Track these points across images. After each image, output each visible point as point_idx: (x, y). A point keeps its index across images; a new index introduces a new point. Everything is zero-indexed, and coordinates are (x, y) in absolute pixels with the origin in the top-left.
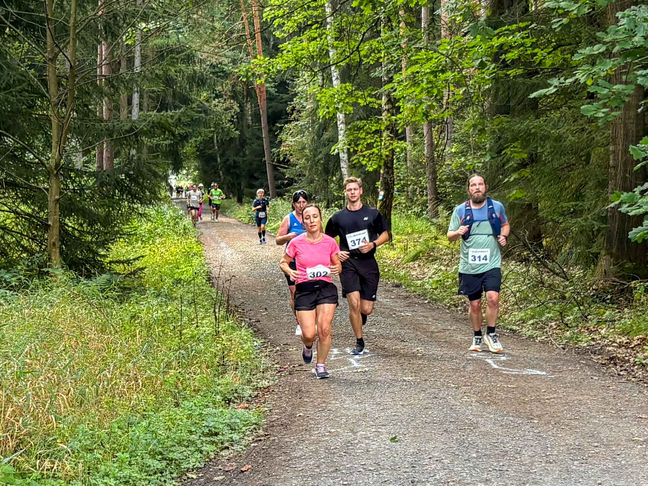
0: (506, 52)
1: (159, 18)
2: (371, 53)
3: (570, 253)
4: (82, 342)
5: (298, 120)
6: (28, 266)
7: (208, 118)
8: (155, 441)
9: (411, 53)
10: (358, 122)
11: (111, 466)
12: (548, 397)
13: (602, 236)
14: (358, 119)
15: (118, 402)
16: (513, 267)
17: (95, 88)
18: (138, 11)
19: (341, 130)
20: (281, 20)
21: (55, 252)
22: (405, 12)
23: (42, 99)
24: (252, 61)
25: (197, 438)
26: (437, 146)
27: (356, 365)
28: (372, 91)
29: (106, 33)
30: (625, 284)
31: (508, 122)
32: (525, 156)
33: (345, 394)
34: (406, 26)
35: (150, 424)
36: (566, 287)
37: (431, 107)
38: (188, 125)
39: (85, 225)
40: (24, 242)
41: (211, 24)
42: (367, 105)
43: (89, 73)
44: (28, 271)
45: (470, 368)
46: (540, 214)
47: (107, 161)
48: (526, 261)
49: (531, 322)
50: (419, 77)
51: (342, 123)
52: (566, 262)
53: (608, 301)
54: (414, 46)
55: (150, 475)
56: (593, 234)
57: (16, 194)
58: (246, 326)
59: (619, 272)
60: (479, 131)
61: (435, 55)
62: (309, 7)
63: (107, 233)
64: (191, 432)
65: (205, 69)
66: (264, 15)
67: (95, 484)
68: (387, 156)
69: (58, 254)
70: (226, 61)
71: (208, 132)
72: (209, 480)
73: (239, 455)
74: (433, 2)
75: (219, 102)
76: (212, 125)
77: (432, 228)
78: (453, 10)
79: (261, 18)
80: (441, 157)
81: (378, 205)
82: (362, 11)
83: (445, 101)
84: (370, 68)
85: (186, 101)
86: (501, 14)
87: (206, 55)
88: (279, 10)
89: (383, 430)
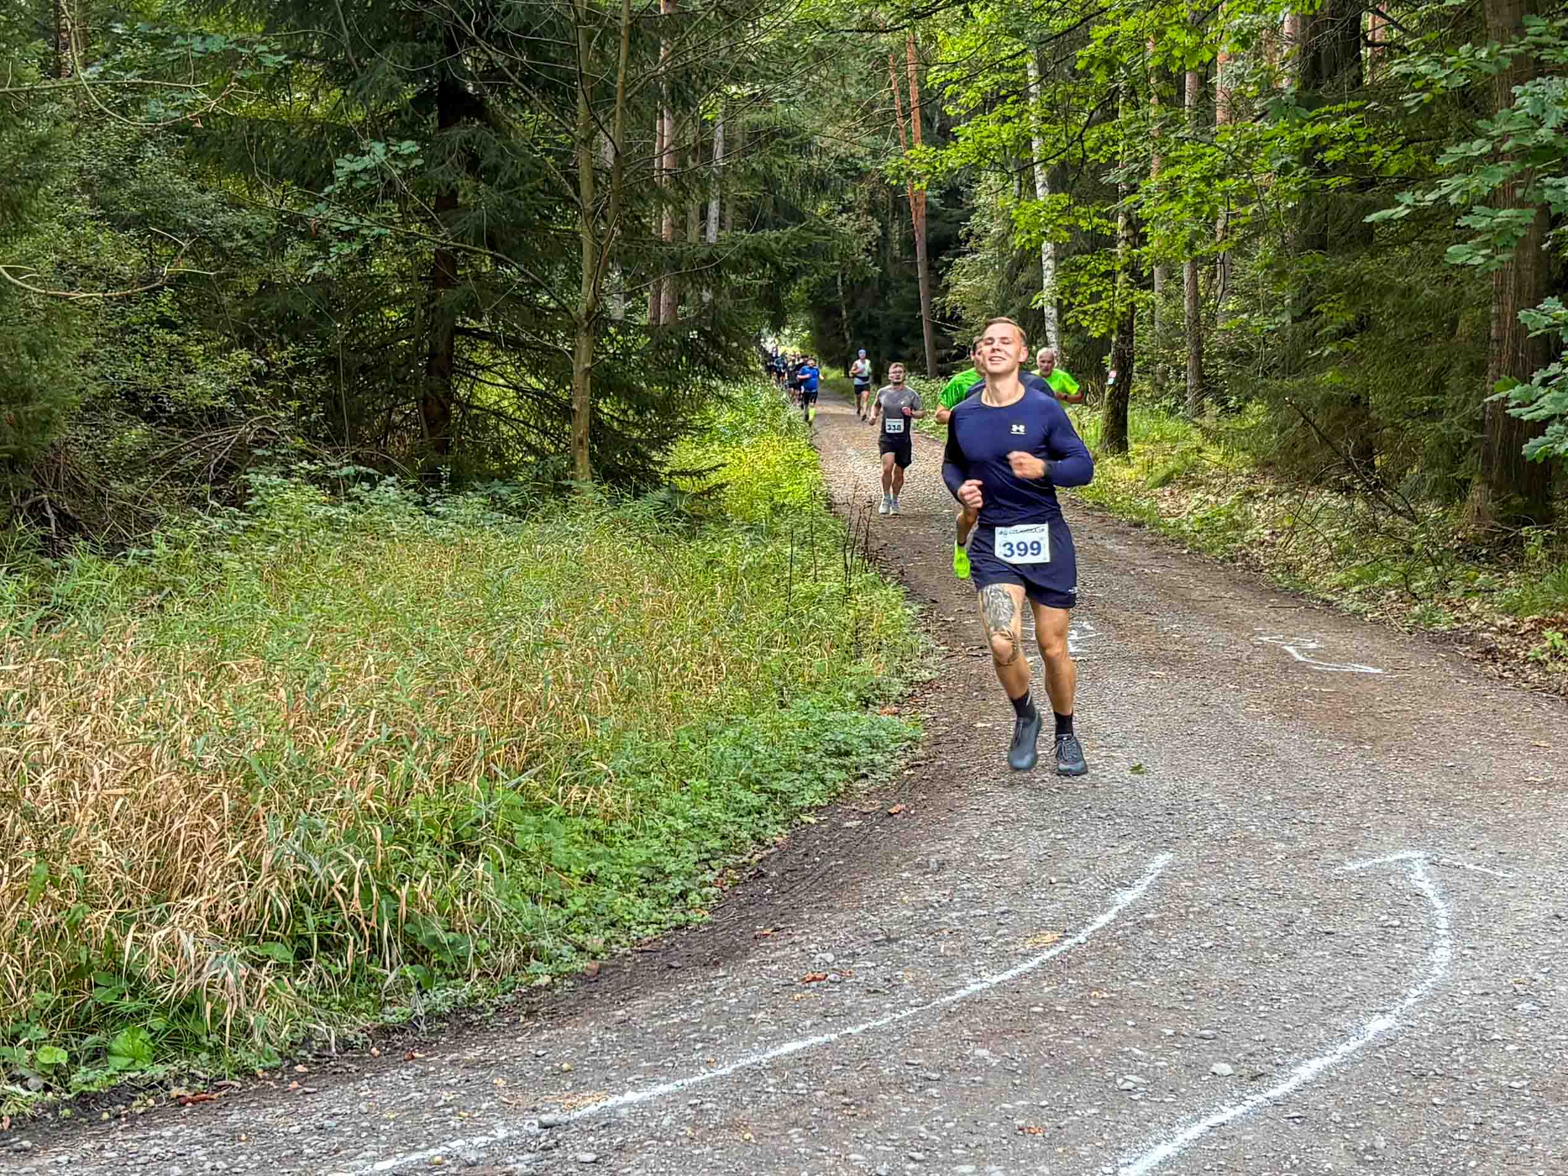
0: (1324, 149)
1: (760, 77)
2: (1101, 145)
5: (976, 252)
7: (830, 244)
8: (749, 762)
9: (1168, 146)
10: (1078, 257)
11: (679, 800)
12: (1387, 709)
13: (1475, 452)
14: (1078, 253)
15: (688, 698)
16: (1326, 500)
17: (653, 190)
19: (1048, 269)
20: (956, 88)
21: (582, 455)
22: (1160, 79)
23: (566, 204)
24: (908, 153)
25: (817, 758)
26: (1207, 298)
28: (1103, 205)
29: (673, 100)
30: (1510, 532)
31: (1323, 262)
32: (1350, 317)
34: (1160, 103)
35: (741, 734)
36: (1413, 533)
37: (1197, 235)
38: (799, 253)
39: (630, 412)
40: (532, 438)
41: (842, 90)
42: (1094, 229)
43: (643, 165)
44: (536, 483)
45: (1259, 660)
46: (1373, 414)
47: (666, 310)
48: (1347, 490)
49: (1356, 589)
50: (1180, 186)
51: (1050, 257)
52: (1414, 492)
53: (1483, 559)
54: (1173, 136)
55: (741, 816)
56: (1460, 448)
58: (895, 582)
59: (1501, 512)
60: (1277, 274)
61: (1208, 151)
62: (1002, 66)
63: (666, 426)
64: (806, 749)
65: (826, 165)
66: (929, 78)
67: (652, 828)
68: (1123, 313)
69: (586, 457)
70: (862, 152)
71: (829, 268)
72: (836, 827)
73: (883, 789)
74: (1207, 66)
75: (849, 219)
76: (836, 256)
77: (1193, 433)
78: (1239, 77)
79: (922, 83)
80: (1212, 317)
81: (1107, 394)
82: (1090, 76)
83: (1220, 225)
84: (1100, 169)
85: (796, 215)
86: (1318, 86)
87: (830, 140)
88: (953, 71)
89: (1119, 754)
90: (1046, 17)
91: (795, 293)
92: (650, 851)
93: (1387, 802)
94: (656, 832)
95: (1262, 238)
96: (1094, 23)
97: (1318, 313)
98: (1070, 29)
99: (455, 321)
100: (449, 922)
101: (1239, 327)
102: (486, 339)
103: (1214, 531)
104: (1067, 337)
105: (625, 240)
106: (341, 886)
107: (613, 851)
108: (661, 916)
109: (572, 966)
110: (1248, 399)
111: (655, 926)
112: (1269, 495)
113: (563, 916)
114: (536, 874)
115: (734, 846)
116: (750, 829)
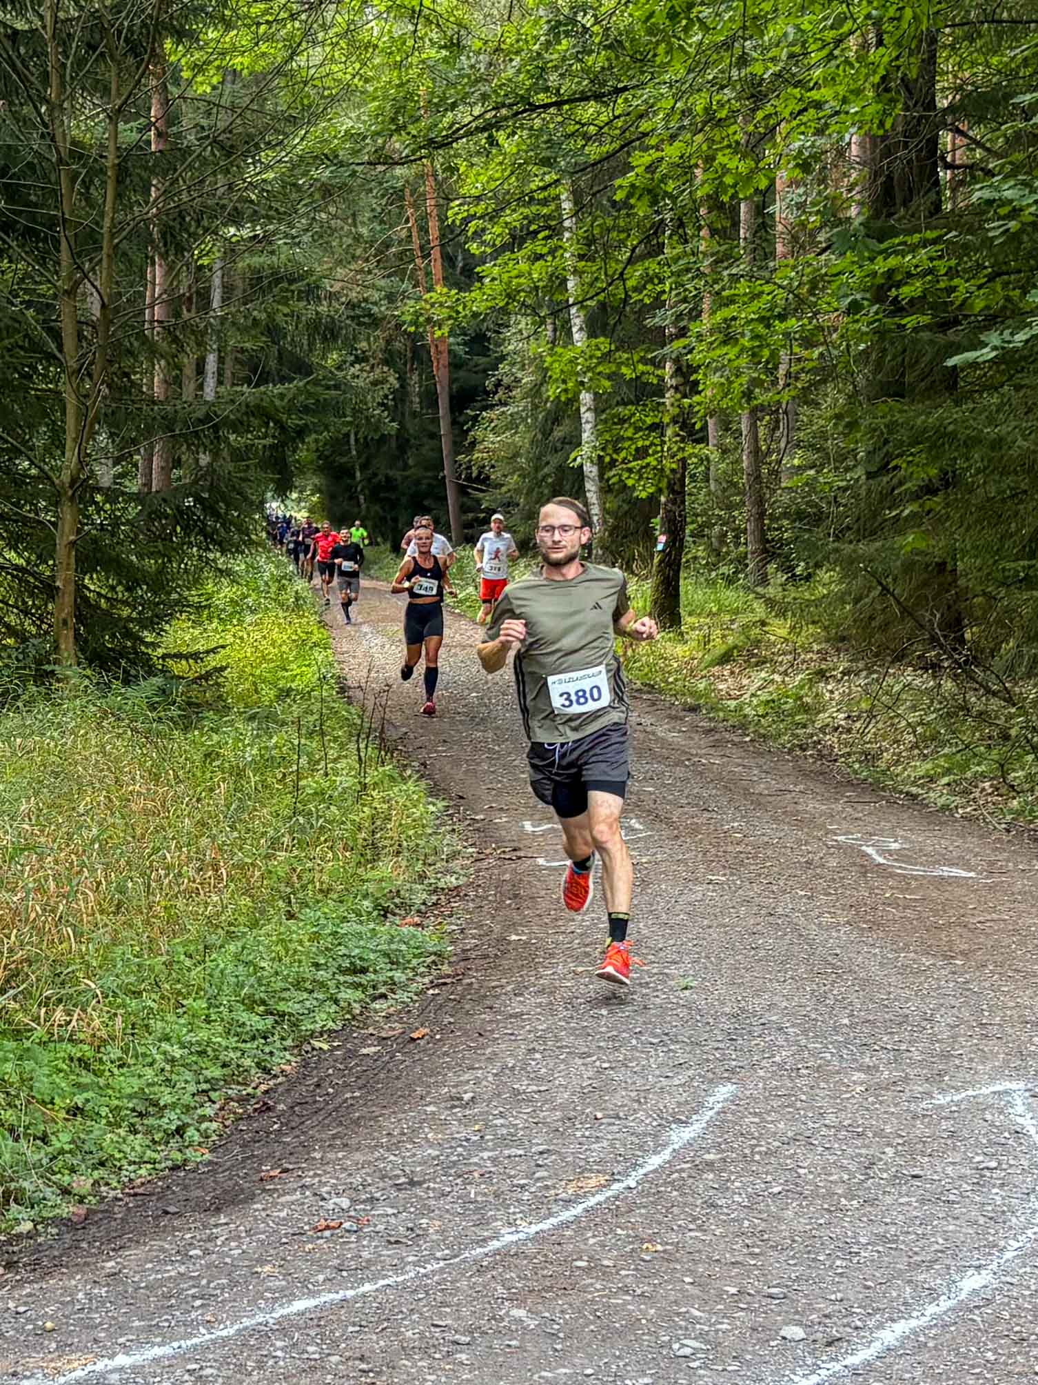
0: (899, 285)
1: (261, 218)
2: (646, 283)
3: (1018, 655)
4: (119, 798)
5: (506, 404)
6: (17, 663)
7: (341, 398)
8: (253, 981)
9: (721, 284)
10: (620, 409)
11: (175, 1024)
12: (980, 919)
14: (621, 405)
15: (184, 908)
16: (909, 678)
17: (143, 344)
19: (587, 422)
20: (480, 224)
21: (66, 635)
22: (711, 209)
23: (48, 361)
24: (427, 296)
25: (329, 976)
26: (769, 452)
28: (648, 351)
29: (165, 245)
31: (901, 411)
32: (933, 472)
34: (712, 236)
35: (243, 948)
36: (1010, 717)
37: (755, 382)
38: (306, 410)
39: (119, 588)
40: (10, 620)
41: (353, 229)
42: (638, 377)
43: (132, 315)
44: (18, 669)
45: (833, 862)
46: (962, 582)
47: (159, 475)
48: (934, 667)
49: (945, 780)
50: (736, 327)
51: (589, 409)
52: (1011, 669)
54: (728, 272)
55: (245, 1041)
58: (415, 777)
60: (847, 425)
61: (767, 288)
62: (532, 199)
63: (159, 604)
64: (317, 966)
65: (337, 311)
66: (450, 213)
67: (144, 1055)
68: (673, 471)
69: (71, 640)
70: (376, 296)
71: (340, 425)
72: (352, 1054)
73: (405, 1011)
74: (764, 193)
75: (362, 370)
76: (348, 412)
77: (755, 605)
78: (801, 206)
79: (442, 218)
80: (775, 473)
81: (656, 561)
82: (632, 207)
83: (782, 371)
84: (644, 311)
85: (302, 368)
86: (890, 215)
87: (340, 284)
88: (478, 204)
89: (672, 970)
90: (581, 143)
91: (303, 453)
92: (143, 1081)
94: (149, 1060)
95: (830, 386)
96: (635, 149)
97: (896, 468)
98: (609, 156)
101: (807, 484)
103: (780, 715)
104: (610, 497)
105: (113, 399)
107: (102, 1081)
108: (155, 1155)
109: (57, 1211)
110: (818, 566)
111: (149, 1166)
112: (844, 673)
113: (47, 1154)
114: (16, 1106)
115: (236, 1075)
116: (255, 1056)
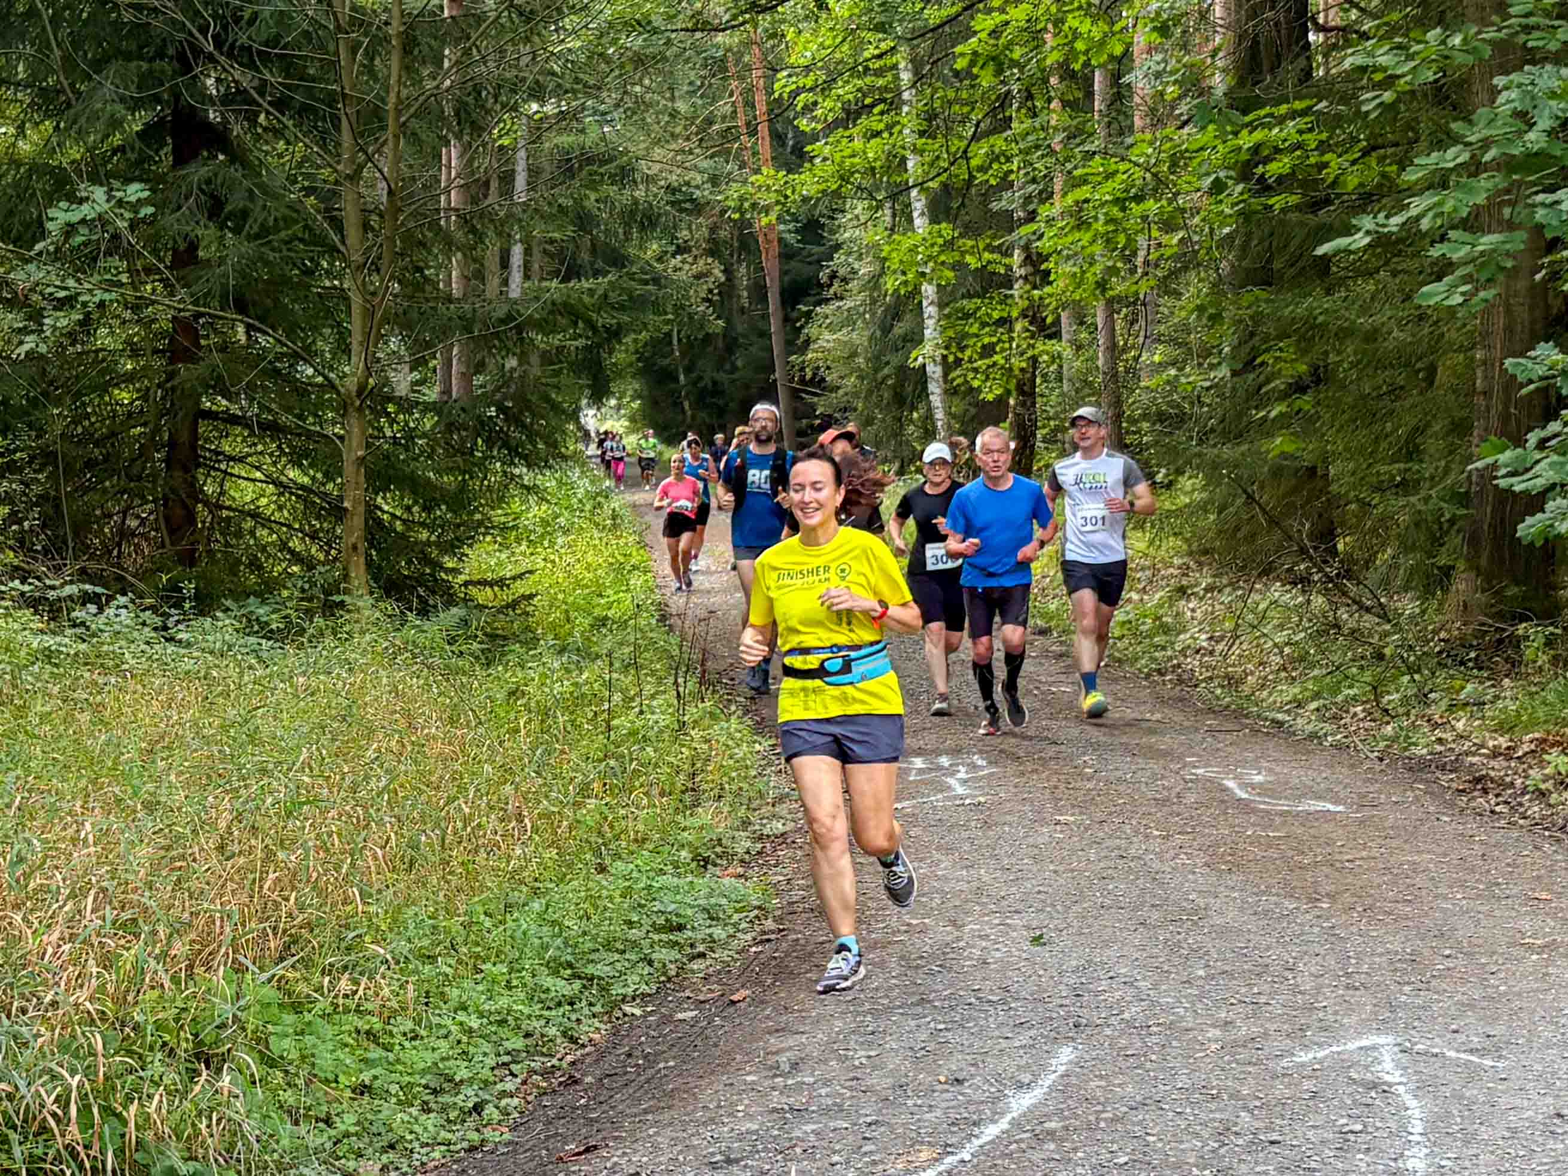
0: (1266, 161)
1: (566, 92)
2: (991, 163)
3: (1394, 567)
4: (413, 743)
5: (842, 299)
6: (303, 590)
7: (661, 294)
8: (559, 941)
9: (1073, 162)
10: (965, 302)
11: (471, 991)
12: (1349, 857)
13: (1458, 531)
14: (963, 297)
15: (484, 863)
16: (1277, 594)
17: (436, 234)
18: (524, 80)
19: (930, 317)
20: (810, 97)
21: (357, 563)
22: (1062, 79)
23: (331, 256)
24: (753, 179)
25: (642, 934)
26: (1124, 350)
27: (960, 790)
28: (994, 237)
29: (459, 124)
30: (1504, 630)
31: (1267, 301)
32: (1303, 368)
33: (938, 849)
34: (1064, 107)
35: (547, 906)
36: (1385, 635)
37: (1112, 271)
38: (622, 308)
39: (416, 509)
40: (295, 544)
41: (670, 104)
42: (984, 267)
43: (425, 204)
44: (302, 599)
45: (1191, 798)
46: (1334, 488)
47: (460, 380)
48: (1303, 582)
49: (1314, 705)
50: (1089, 211)
51: (932, 303)
52: (1385, 583)
53: (1471, 664)
54: (1081, 148)
55: (549, 1008)
56: (1441, 528)
57: (279, 447)
58: (740, 713)
59: (1492, 606)
60: (1211, 318)
61: (1122, 167)
62: (867, 69)
63: (460, 525)
64: (630, 923)
65: (655, 196)
66: (776, 86)
67: (439, 1026)
68: (1022, 370)
69: (363, 566)
70: (698, 179)
72: (667, 1020)
73: (726, 969)
74: (1119, 60)
75: (683, 262)
76: (669, 309)
78: (1159, 75)
79: (768, 92)
80: (1133, 372)
82: (977, 77)
83: (1140, 258)
84: (990, 193)
85: (618, 260)
86: (1256, 83)
87: (658, 166)
88: (806, 76)
89: (1016, 921)
90: (919, 6)
91: (620, 355)
92: (437, 1055)
93: (1348, 975)
94: (443, 1031)
95: (1192, 274)
96: (979, 11)
97: (1262, 364)
98: (951, 20)
99: (198, 402)
100: (189, 1149)
101: (1167, 383)
102: (239, 424)
104: (955, 400)
105: (404, 297)
106: (54, 1107)
107: (392, 1056)
108: (449, 1136)
110: (1180, 472)
111: (443, 1148)
112: (1206, 590)
113: (330, 1138)
114: (296, 1085)
115: (539, 1046)
116: (561, 1024)
